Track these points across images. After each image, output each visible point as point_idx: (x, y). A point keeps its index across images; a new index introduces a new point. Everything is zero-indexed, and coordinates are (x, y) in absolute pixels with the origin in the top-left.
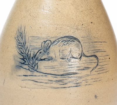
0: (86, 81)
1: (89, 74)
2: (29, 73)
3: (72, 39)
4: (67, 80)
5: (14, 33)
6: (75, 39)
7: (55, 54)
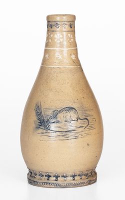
0: (82, 135)
1: (83, 130)
2: (45, 131)
3: (71, 109)
4: (69, 134)
5: (34, 107)
6: (73, 108)
7: (61, 119)
